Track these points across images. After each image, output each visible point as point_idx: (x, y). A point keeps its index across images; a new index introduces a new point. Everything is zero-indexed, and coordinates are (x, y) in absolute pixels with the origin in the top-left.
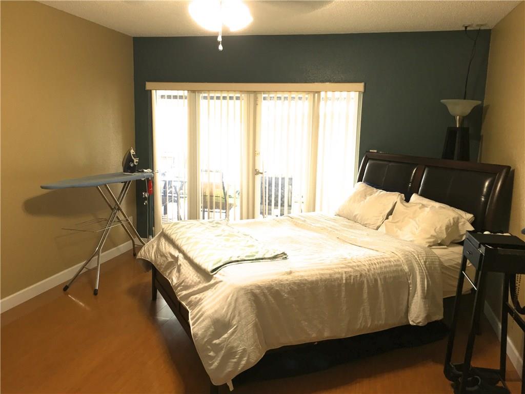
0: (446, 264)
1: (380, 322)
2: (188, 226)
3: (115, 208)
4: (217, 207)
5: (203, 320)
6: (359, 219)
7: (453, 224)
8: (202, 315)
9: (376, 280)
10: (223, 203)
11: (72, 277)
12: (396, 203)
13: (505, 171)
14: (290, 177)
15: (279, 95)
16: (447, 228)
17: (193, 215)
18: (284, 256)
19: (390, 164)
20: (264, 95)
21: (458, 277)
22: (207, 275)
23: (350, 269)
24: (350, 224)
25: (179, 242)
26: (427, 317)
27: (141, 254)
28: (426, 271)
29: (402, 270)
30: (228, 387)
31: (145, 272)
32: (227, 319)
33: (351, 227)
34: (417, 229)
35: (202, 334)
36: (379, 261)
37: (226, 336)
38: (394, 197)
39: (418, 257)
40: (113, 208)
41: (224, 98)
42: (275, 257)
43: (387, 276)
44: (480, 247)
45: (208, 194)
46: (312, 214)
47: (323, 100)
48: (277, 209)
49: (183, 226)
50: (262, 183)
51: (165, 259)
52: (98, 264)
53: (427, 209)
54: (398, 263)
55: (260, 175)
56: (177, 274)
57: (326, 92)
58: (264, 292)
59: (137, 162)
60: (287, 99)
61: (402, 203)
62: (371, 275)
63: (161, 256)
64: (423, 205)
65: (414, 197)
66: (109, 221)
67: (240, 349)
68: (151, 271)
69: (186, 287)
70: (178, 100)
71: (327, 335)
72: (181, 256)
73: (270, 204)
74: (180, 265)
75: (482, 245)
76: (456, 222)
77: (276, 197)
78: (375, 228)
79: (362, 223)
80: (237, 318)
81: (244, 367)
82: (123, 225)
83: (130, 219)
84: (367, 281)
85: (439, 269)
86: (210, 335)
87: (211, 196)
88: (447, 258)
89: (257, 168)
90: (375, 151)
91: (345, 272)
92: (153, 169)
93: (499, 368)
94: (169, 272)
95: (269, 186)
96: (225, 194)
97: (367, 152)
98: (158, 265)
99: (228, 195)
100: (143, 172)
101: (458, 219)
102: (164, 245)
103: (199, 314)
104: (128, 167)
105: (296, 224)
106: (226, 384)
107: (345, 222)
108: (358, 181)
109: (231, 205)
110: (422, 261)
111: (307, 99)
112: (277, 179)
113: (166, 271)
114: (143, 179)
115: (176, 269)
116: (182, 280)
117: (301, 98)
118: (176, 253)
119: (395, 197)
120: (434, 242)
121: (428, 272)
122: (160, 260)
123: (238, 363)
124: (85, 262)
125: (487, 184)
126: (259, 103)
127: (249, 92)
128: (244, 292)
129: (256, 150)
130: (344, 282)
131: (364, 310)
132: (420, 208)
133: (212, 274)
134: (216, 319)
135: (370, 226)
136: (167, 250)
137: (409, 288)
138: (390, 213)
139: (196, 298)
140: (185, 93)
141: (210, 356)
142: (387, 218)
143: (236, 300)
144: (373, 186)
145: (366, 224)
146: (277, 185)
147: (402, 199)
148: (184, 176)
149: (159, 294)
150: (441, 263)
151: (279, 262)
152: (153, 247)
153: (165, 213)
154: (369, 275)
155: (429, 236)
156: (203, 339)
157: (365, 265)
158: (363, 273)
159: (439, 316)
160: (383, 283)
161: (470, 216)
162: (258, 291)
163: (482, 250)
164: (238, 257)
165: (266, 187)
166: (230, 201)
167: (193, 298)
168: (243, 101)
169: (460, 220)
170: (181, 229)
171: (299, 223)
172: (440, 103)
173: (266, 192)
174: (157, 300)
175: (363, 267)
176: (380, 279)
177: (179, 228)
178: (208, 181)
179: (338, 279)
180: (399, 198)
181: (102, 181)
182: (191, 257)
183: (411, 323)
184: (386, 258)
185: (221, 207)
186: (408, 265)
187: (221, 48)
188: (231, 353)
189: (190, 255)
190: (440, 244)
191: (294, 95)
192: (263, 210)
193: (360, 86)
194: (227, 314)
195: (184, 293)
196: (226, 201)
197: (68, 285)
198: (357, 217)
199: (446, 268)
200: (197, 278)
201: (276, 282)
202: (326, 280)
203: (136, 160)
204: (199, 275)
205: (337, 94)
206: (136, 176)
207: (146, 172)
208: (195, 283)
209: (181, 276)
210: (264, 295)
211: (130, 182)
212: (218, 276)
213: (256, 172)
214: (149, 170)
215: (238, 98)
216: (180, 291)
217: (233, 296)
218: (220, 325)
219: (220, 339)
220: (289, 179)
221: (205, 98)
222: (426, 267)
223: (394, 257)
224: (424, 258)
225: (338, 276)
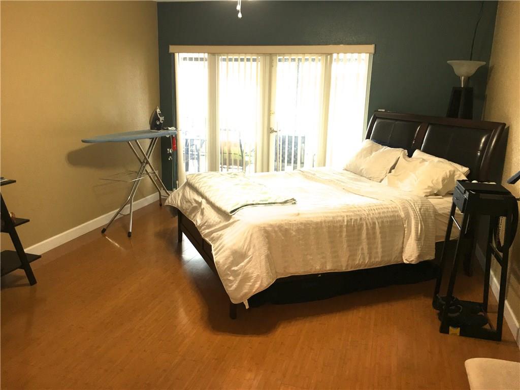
0: (440, 212)
1: (377, 260)
2: (210, 177)
3: (144, 162)
4: (235, 164)
5: (224, 251)
6: (364, 173)
7: (450, 177)
8: (223, 247)
9: (374, 223)
10: (240, 161)
11: (107, 222)
12: (399, 158)
13: (500, 128)
14: (303, 136)
15: (293, 57)
16: (443, 180)
17: (213, 168)
18: (293, 201)
19: (397, 122)
20: (278, 58)
21: (447, 222)
22: (226, 216)
23: (351, 214)
24: (356, 177)
25: (202, 190)
26: (419, 256)
27: (169, 201)
28: (421, 217)
29: (399, 216)
30: (244, 305)
31: (172, 218)
32: (244, 251)
33: (356, 180)
34: (416, 181)
35: (223, 262)
36: (378, 207)
37: (242, 264)
38: (397, 152)
39: (414, 205)
40: (142, 161)
41: (242, 60)
42: (286, 202)
43: (385, 221)
44: (465, 193)
45: (226, 151)
46: (322, 168)
47: (335, 61)
48: (291, 165)
49: (205, 177)
50: (276, 141)
51: (190, 204)
52: (131, 212)
53: (427, 163)
54: (396, 209)
55: (275, 133)
56: (201, 217)
57: (338, 53)
58: (275, 230)
59: (162, 120)
60: (301, 61)
61: (404, 158)
62: (370, 219)
63: (186, 202)
64: (423, 159)
65: (417, 153)
66: (139, 173)
67: (255, 275)
68: (177, 217)
69: (209, 226)
70: (199, 62)
71: (329, 267)
72: (204, 201)
73: (283, 161)
74: (203, 208)
75: (467, 192)
76: (452, 175)
77: (290, 155)
78: (379, 181)
79: (367, 177)
80: (252, 250)
81: (257, 289)
82: (150, 177)
83: (157, 173)
84: (366, 224)
85: (433, 215)
86: (230, 263)
87: (230, 154)
88: (441, 206)
89: (271, 126)
90: (384, 110)
91: (347, 216)
92: (176, 127)
93: (482, 302)
94: (193, 215)
95: (283, 144)
96: (242, 152)
97: (375, 111)
98: (184, 210)
99: (244, 152)
100: (168, 129)
101: (454, 172)
102: (188, 193)
103: (220, 246)
104: (155, 124)
105: (307, 177)
106: (243, 302)
107: (352, 175)
108: (367, 139)
109: (247, 162)
110: (418, 208)
111: (319, 60)
112: (290, 138)
113: (191, 215)
114: (168, 136)
115: (200, 213)
116: (205, 221)
117: (314, 59)
118: (199, 199)
119: (399, 153)
120: (430, 192)
121: (422, 218)
122: (185, 206)
123: (253, 286)
124: (119, 209)
125: (483, 140)
126: (274, 64)
127: (264, 54)
128: (257, 230)
129: (271, 110)
130: (345, 224)
131: (362, 249)
132: (420, 163)
133: (231, 214)
134: (235, 250)
135: (375, 180)
136: (192, 197)
137: (404, 231)
138: (393, 167)
139: (217, 235)
140: (206, 55)
141: (230, 280)
142: (390, 172)
143: (251, 235)
144: (379, 143)
145: (371, 177)
146: (290, 143)
147: (405, 155)
148: (205, 135)
149: (184, 237)
150: (435, 211)
151: (288, 207)
152: (179, 195)
153: (187, 170)
154: (368, 219)
155: (427, 187)
156: (224, 266)
157: (365, 210)
158: (363, 217)
159: (431, 256)
160: (380, 225)
161: (466, 169)
162: (270, 229)
163: (466, 196)
164: (253, 201)
165: (280, 145)
166: (246, 159)
167: (214, 235)
168: (259, 63)
169: (456, 173)
170: (202, 179)
171: (309, 176)
172: (447, 64)
173: (279, 149)
174: (183, 242)
175: (363, 212)
176: (378, 223)
177: (201, 179)
178: (227, 140)
179: (340, 221)
180: (402, 154)
181: (133, 137)
182: (213, 202)
183: (405, 262)
184: (385, 205)
185: (238, 164)
186: (404, 211)
187: (240, 15)
188: (246, 278)
189: (212, 200)
190: (436, 195)
191: (307, 56)
192: (277, 166)
193: (371, 48)
194: (244, 247)
195: (207, 231)
196: (243, 157)
197: (105, 228)
198: (363, 171)
199: (440, 215)
200: (218, 219)
201: (286, 221)
202: (329, 222)
203: (162, 119)
204: (219, 216)
205: (349, 55)
206: (161, 133)
207: (170, 130)
208: (217, 222)
209: (204, 218)
210: (275, 232)
211: (156, 138)
212: (235, 216)
213: (271, 131)
214: (173, 128)
215: (254, 60)
216: (203, 230)
217: (248, 232)
218: (238, 256)
219: (238, 266)
220: (302, 137)
221: (224, 60)
222: (420, 213)
223: (391, 204)
224: (420, 205)
225: (340, 218)
